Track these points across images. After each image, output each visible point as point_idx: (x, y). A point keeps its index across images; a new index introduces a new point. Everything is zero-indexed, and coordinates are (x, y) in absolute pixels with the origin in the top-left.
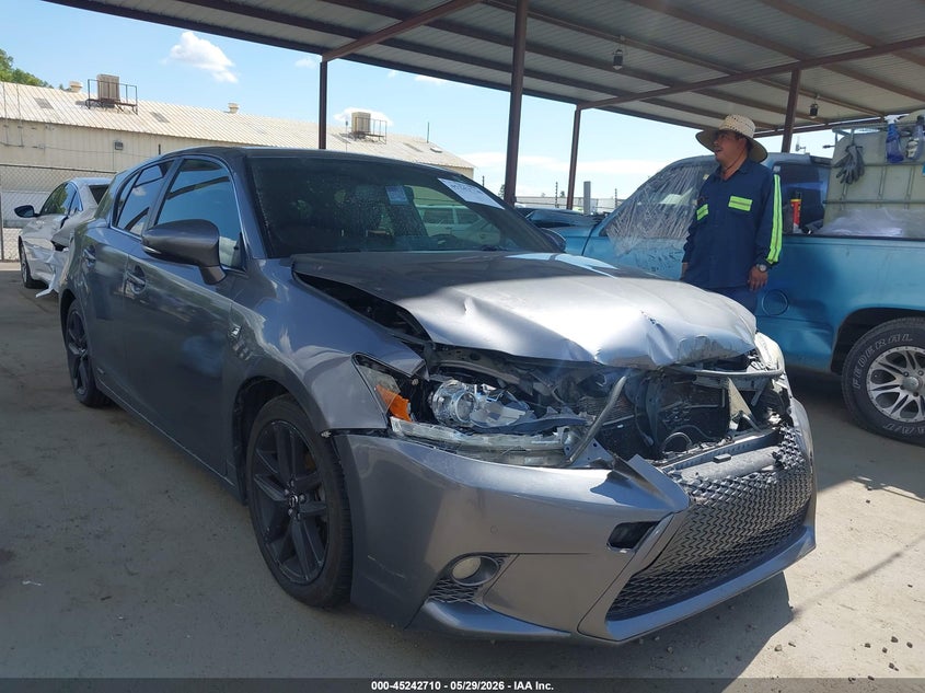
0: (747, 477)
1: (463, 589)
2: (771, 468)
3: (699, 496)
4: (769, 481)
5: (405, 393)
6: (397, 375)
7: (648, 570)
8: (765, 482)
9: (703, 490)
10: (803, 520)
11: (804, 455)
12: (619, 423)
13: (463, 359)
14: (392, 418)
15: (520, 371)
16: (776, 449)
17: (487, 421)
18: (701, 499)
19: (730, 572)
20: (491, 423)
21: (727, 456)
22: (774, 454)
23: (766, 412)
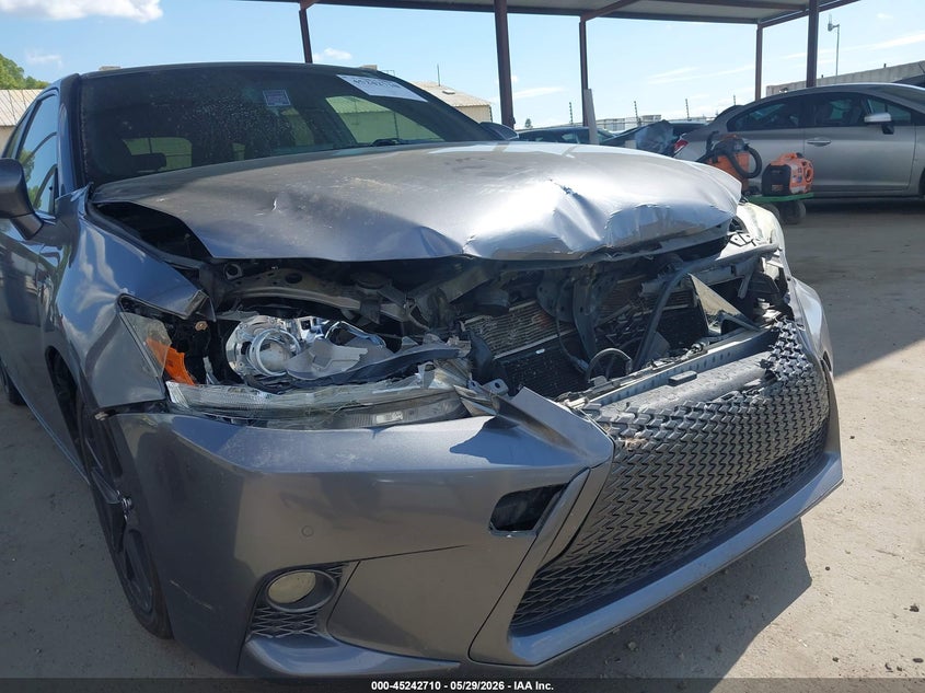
0: (719, 400)
1: (294, 616)
2: (756, 382)
3: (631, 436)
4: (754, 401)
5: (178, 344)
6: (167, 318)
7: (564, 558)
8: (747, 404)
9: (641, 428)
10: (824, 447)
11: (810, 358)
12: (539, 347)
13: (275, 284)
14: (168, 383)
15: (367, 291)
16: (766, 356)
17: (313, 370)
18: (635, 442)
19: (715, 536)
20: (318, 372)
21: (692, 373)
22: (763, 364)
23: (757, 305)
